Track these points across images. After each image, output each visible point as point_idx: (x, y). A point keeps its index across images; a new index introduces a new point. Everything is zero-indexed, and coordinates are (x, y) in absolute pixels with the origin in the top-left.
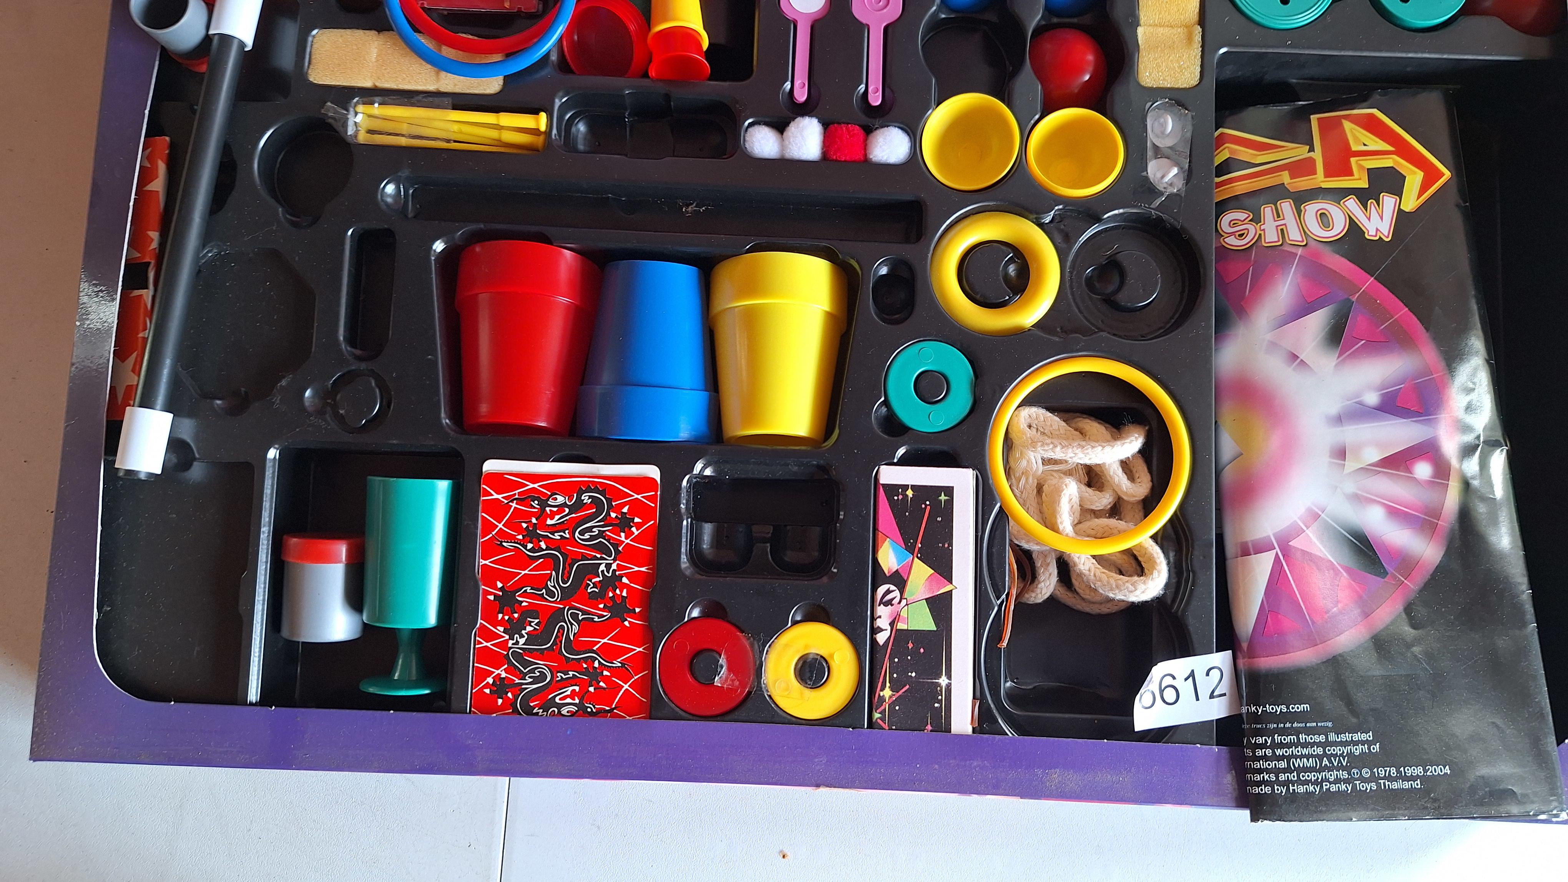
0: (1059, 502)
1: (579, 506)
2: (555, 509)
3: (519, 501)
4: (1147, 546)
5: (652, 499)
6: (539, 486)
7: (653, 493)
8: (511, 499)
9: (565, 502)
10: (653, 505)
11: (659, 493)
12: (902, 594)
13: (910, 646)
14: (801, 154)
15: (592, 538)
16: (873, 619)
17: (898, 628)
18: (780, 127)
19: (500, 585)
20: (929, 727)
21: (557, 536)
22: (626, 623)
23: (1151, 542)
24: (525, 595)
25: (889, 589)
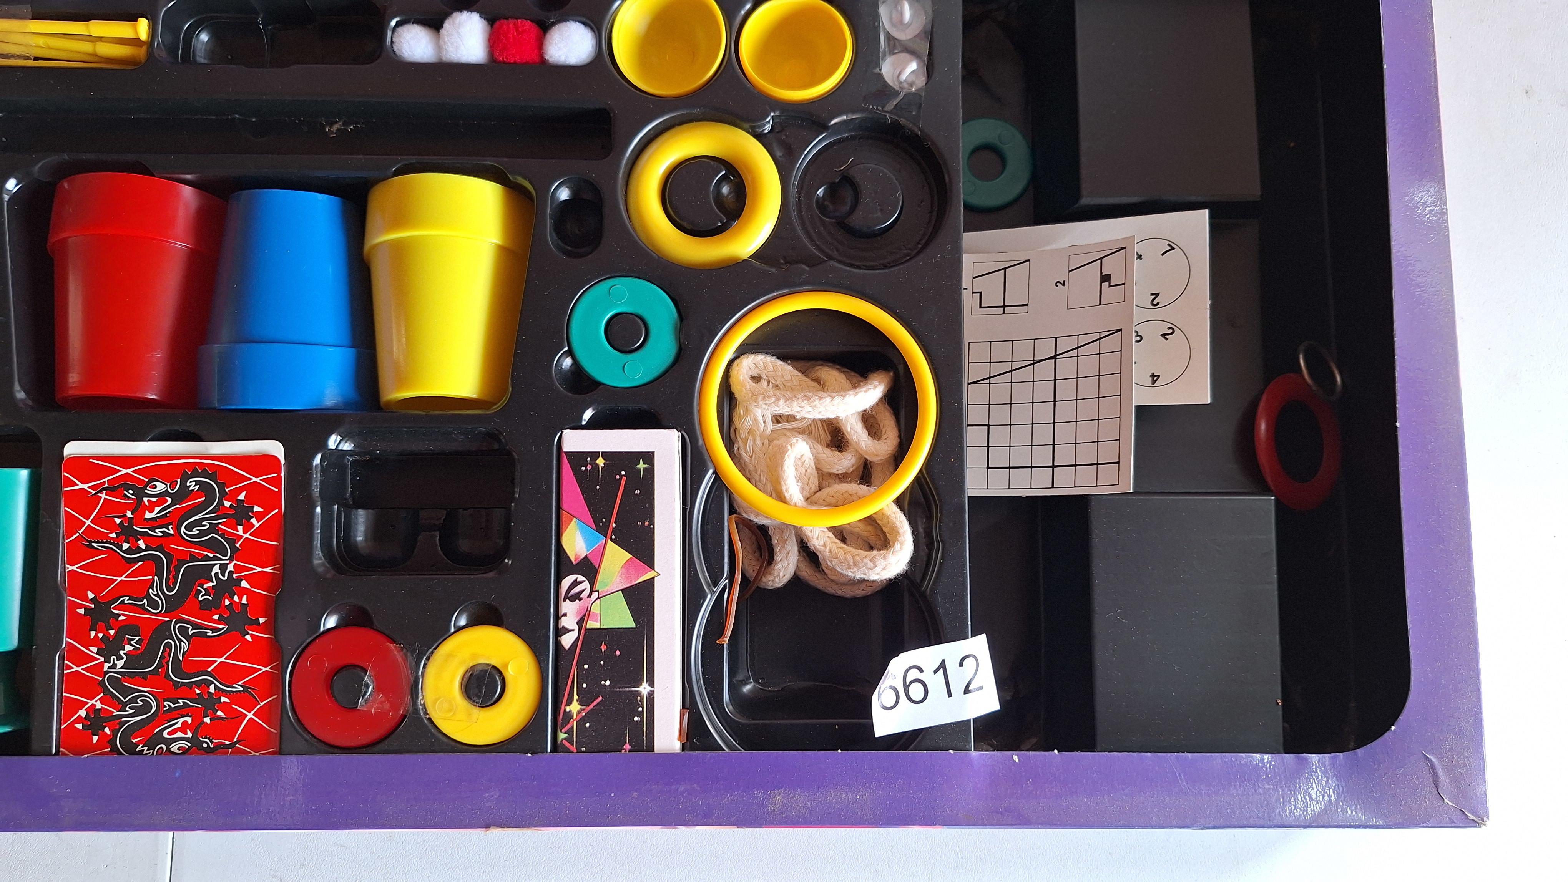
0: (782, 465)
1: (183, 494)
2: (155, 500)
3: (110, 491)
4: (888, 513)
5: (275, 482)
6: (132, 472)
7: (276, 475)
8: (99, 489)
9: (167, 489)
10: (277, 490)
11: (282, 474)
12: (592, 584)
13: (603, 648)
14: (459, 55)
15: (202, 534)
16: (557, 618)
17: (588, 627)
18: (435, 23)
19: (91, 595)
20: (627, 747)
21: (158, 533)
22: (248, 637)
23: (895, 509)
24: (120, 607)
25: (576, 579)
